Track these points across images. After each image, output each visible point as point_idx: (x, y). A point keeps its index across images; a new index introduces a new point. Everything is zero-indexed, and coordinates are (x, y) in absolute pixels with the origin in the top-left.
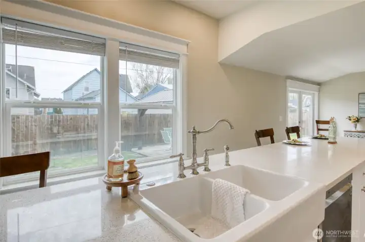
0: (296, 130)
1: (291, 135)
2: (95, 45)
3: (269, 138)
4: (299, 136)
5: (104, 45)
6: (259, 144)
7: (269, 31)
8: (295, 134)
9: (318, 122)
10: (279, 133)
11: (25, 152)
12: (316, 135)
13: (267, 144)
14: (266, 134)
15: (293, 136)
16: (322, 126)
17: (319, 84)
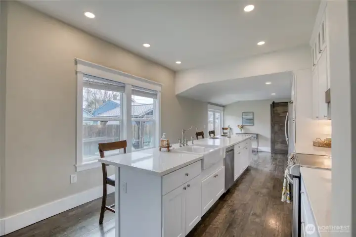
0: (213, 132)
1: (211, 135)
2: (121, 87)
3: (201, 136)
4: (214, 135)
5: (124, 87)
6: (198, 139)
7: (201, 83)
8: (213, 135)
9: (223, 129)
10: (206, 134)
11: (115, 139)
12: (222, 134)
13: (201, 139)
14: (200, 134)
15: (212, 135)
16: (225, 131)
17: (223, 107)
